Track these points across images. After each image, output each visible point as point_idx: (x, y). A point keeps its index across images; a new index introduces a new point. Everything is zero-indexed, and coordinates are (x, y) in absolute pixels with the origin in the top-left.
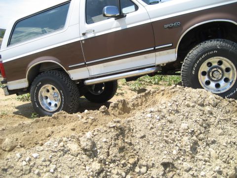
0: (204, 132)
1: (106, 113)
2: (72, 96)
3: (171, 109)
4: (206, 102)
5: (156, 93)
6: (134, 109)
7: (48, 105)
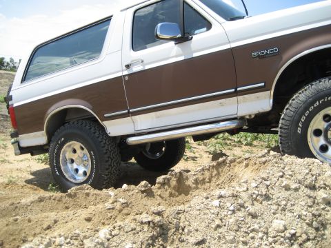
0: (315, 237)
1: (148, 193)
2: (107, 161)
3: (257, 192)
4: (320, 183)
5: (235, 163)
6: (197, 188)
7: (73, 173)
